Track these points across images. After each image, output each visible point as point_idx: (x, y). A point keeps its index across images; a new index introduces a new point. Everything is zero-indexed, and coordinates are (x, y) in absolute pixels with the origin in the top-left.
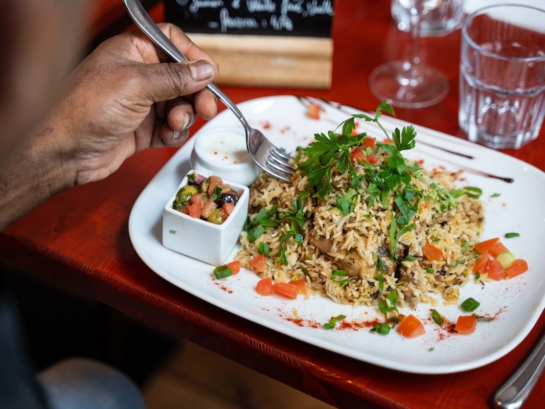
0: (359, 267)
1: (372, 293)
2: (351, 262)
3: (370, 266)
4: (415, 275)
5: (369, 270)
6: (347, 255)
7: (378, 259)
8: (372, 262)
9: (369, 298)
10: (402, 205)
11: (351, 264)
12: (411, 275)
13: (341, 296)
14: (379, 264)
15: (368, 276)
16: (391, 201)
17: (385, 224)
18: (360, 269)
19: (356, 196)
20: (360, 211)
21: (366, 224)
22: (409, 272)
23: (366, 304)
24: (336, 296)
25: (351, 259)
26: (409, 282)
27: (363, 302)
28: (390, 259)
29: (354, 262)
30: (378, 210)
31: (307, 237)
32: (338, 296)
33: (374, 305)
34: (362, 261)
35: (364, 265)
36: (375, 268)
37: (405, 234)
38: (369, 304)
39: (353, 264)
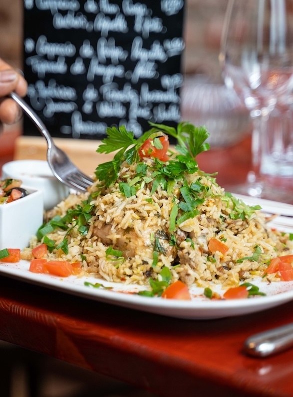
0: (135, 246)
1: (145, 271)
2: (127, 241)
3: (146, 245)
4: (191, 254)
5: (145, 250)
6: (124, 235)
7: (156, 241)
8: (148, 242)
9: (141, 276)
10: (187, 195)
11: (127, 244)
12: (187, 254)
13: (113, 275)
14: (155, 245)
15: (143, 254)
16: (177, 191)
17: (167, 208)
18: (136, 247)
19: (139, 182)
20: (142, 195)
21: (147, 208)
22: (185, 251)
23: (138, 283)
24: (108, 275)
25: (127, 238)
26: (185, 264)
27: (136, 280)
28: (169, 242)
29: (130, 241)
30: (161, 198)
31: (91, 228)
32: (110, 274)
33: (147, 285)
34: (139, 240)
35: (140, 243)
36: (152, 249)
37: (187, 221)
38: (141, 283)
39: (128, 243)
